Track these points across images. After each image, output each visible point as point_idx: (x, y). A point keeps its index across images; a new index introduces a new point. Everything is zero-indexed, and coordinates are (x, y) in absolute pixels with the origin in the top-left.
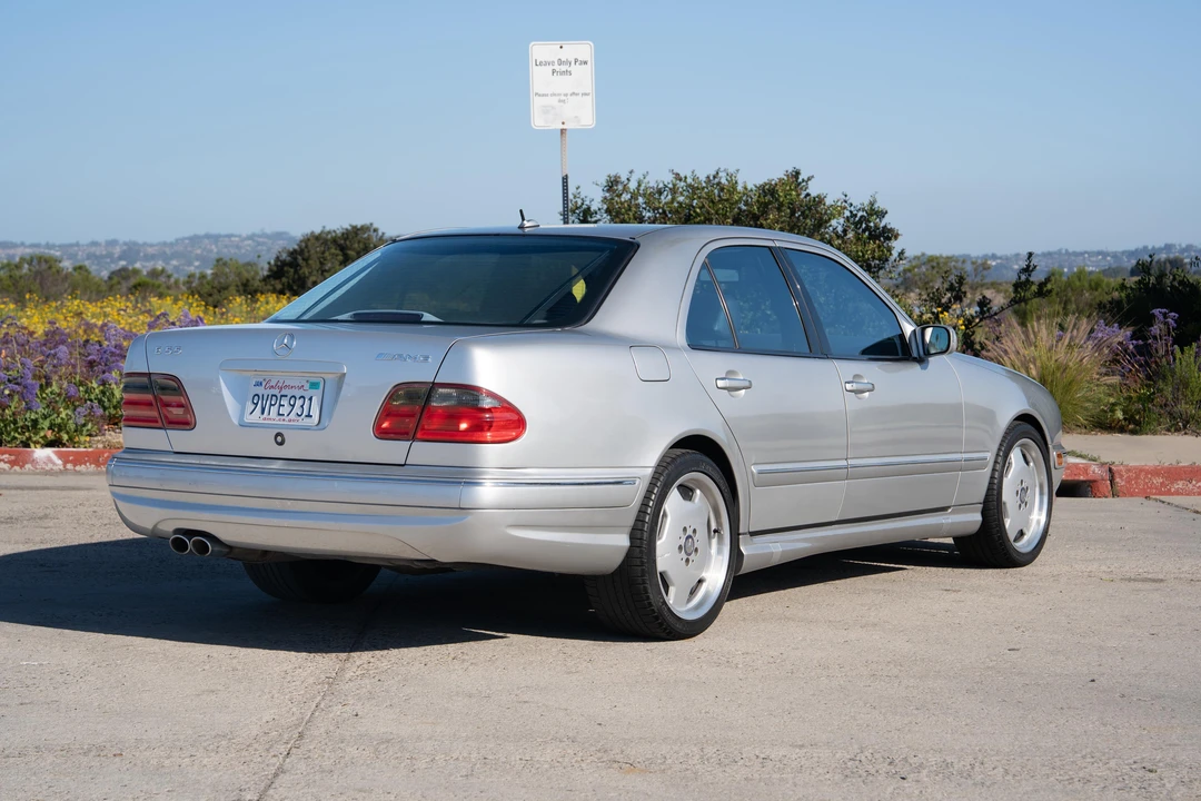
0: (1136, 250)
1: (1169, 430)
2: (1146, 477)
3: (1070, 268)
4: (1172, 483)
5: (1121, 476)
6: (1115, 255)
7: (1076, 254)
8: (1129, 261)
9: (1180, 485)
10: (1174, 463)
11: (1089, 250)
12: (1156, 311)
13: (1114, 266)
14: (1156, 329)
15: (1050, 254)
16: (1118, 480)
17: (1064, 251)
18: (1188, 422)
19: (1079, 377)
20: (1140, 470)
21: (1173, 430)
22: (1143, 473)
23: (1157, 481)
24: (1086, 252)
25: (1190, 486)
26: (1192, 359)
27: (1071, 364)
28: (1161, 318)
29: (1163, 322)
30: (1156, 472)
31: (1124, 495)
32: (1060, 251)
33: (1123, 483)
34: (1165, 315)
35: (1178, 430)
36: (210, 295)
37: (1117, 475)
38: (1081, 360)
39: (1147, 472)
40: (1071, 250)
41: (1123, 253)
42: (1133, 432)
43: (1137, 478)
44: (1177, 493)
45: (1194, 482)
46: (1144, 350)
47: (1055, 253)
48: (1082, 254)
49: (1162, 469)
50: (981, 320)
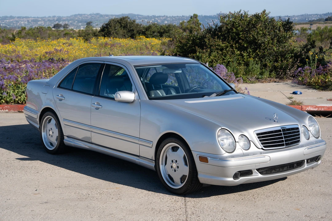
0: (326, 13)
3: (308, 19)
6: (320, 15)
7: (310, 15)
8: (324, 16)
11: (313, 14)
13: (320, 18)
15: (303, 15)
17: (306, 14)
24: (312, 14)
32: (305, 14)
36: (85, 36)
40: (308, 14)
41: (323, 14)
47: (304, 15)
48: (311, 15)
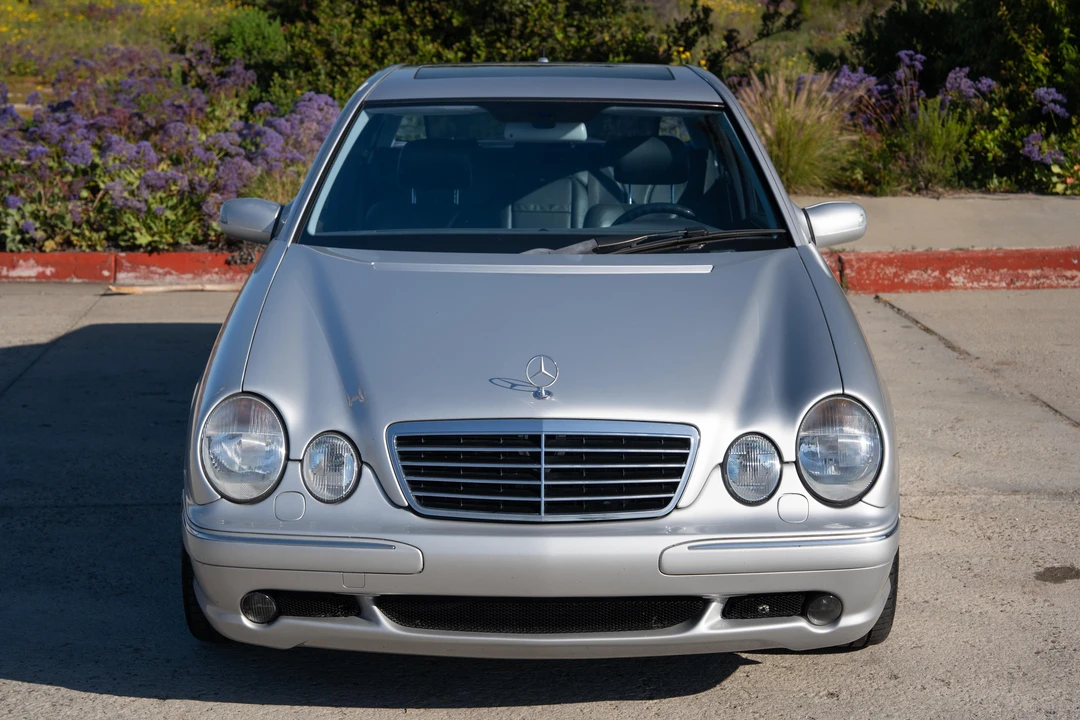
1: (909, 190)
2: (878, 266)
4: (906, 273)
5: (852, 266)
9: (913, 275)
10: (909, 249)
12: (902, 54)
14: (902, 73)
16: (847, 271)
18: (930, 181)
19: (818, 135)
20: (872, 260)
21: (914, 190)
22: (875, 263)
23: (890, 271)
25: (925, 276)
26: (936, 114)
27: (808, 122)
28: (907, 60)
29: (909, 62)
30: (888, 261)
31: (854, 287)
33: (853, 274)
34: (911, 58)
35: (919, 190)
37: (847, 265)
38: (819, 118)
39: (880, 261)
42: (873, 194)
43: (869, 267)
44: (911, 287)
45: (929, 272)
46: (889, 95)
49: (895, 257)
50: (728, 55)
